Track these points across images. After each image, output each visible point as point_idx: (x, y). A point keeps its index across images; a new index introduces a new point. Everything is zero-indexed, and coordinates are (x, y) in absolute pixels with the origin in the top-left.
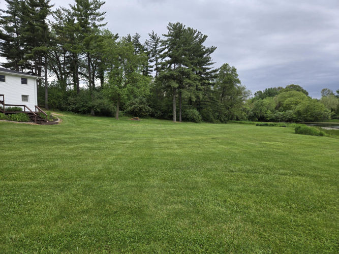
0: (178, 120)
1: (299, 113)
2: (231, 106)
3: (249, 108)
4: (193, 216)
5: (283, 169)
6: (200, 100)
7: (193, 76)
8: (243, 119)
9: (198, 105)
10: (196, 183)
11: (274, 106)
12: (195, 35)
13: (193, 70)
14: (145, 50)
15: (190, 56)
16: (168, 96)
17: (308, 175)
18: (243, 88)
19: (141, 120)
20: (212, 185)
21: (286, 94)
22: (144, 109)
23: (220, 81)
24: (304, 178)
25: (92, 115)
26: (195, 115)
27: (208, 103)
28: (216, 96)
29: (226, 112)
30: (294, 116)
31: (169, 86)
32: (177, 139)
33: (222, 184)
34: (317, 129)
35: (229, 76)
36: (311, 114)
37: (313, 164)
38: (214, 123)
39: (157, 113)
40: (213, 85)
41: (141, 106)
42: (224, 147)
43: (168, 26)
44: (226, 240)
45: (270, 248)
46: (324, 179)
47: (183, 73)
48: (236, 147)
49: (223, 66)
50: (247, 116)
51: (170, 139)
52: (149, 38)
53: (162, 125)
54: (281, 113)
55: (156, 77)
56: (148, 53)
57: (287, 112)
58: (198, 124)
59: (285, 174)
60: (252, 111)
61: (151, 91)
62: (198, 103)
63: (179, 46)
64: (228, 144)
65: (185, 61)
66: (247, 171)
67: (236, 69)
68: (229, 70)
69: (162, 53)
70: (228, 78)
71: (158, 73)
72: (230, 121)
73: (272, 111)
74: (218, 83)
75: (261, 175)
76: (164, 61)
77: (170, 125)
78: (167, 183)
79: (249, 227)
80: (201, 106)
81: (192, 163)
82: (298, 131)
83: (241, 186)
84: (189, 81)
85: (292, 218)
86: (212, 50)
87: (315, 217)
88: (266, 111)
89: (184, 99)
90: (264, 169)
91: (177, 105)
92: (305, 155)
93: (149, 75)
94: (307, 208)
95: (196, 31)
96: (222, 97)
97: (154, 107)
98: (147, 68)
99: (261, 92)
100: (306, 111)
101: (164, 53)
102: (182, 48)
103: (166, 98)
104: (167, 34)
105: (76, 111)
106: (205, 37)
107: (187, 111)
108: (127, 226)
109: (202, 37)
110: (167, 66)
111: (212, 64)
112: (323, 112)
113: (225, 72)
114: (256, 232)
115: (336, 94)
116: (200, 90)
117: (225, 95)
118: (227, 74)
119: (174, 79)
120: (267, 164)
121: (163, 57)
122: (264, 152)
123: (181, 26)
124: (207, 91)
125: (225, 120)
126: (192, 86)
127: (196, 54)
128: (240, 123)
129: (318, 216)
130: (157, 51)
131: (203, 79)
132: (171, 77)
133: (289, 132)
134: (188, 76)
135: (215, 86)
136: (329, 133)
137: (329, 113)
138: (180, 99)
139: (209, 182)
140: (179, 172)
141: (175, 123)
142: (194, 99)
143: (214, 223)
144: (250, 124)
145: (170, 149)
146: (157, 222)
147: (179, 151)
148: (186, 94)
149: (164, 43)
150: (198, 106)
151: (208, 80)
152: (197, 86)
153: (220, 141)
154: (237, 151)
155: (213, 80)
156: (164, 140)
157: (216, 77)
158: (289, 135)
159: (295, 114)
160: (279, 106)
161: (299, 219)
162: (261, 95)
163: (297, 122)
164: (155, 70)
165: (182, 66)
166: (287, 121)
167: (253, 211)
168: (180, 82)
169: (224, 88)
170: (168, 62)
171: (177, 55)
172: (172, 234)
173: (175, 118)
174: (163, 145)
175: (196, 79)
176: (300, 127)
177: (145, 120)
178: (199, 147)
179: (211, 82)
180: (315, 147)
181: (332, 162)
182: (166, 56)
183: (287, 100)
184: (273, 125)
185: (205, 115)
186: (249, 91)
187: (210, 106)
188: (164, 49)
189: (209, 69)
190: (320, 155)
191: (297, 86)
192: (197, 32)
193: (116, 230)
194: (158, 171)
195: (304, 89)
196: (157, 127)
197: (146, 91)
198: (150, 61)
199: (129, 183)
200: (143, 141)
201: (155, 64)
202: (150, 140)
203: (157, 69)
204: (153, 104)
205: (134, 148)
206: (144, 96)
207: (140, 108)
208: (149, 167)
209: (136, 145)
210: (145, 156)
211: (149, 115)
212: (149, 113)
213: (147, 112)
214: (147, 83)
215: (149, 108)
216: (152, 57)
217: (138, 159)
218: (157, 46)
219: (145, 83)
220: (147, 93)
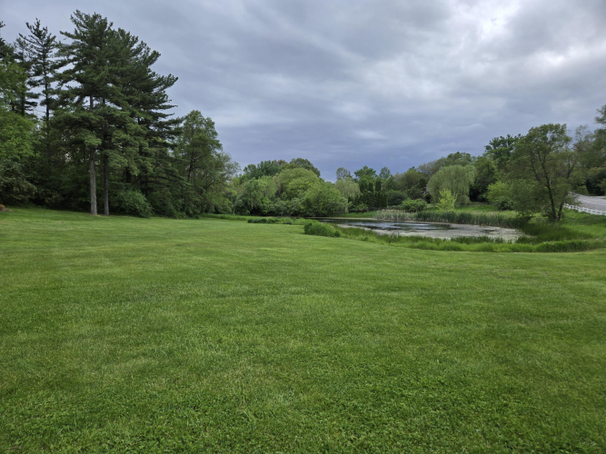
0: (101, 211)
1: (308, 203)
2: (205, 187)
3: (236, 193)
4: (172, 371)
5: (296, 285)
6: (148, 174)
7: (134, 126)
8: (226, 210)
9: (144, 184)
10: (165, 320)
11: (274, 190)
12: (135, 47)
13: (133, 115)
14: (17, 57)
15: (124, 85)
16: (76, 161)
17: (327, 291)
18: (227, 158)
19: (11, 210)
20: (193, 321)
21: (291, 173)
22: (18, 186)
23: (185, 141)
24: (322, 296)
26: (138, 202)
27: (162, 181)
28: (178, 168)
29: (197, 199)
30: (302, 207)
31: (81, 142)
32: (107, 248)
33: (210, 318)
34: (331, 227)
35: (201, 135)
36: (324, 204)
37: (331, 276)
38: (175, 218)
39: (50, 196)
40: (173, 147)
41: (9, 180)
42: (201, 259)
43: (75, 17)
44: (233, 392)
45: (292, 389)
46: (346, 294)
47: (111, 118)
48: (221, 258)
49: (190, 115)
50: (233, 206)
51: (93, 250)
52: (28, 33)
53: (65, 222)
54: (284, 203)
55: (46, 119)
56: (27, 66)
57: (293, 201)
58: (144, 221)
59: (298, 293)
60: (241, 198)
61: (36, 148)
62: (144, 179)
63: (101, 63)
64: (208, 253)
65: (114, 95)
66: (245, 294)
67: (213, 123)
68: (201, 123)
69: (61, 71)
70: (199, 137)
71: (50, 112)
72: (205, 214)
73: (272, 199)
74: (181, 145)
75: (265, 297)
76: (64, 88)
77: (84, 222)
78: (108, 328)
79: (261, 369)
80: (150, 185)
81: (150, 289)
82: (309, 231)
83: (240, 317)
84: (124, 136)
85: (314, 348)
86: (169, 82)
87: (340, 342)
88: (262, 199)
89: (113, 170)
90: (269, 289)
91: (99, 182)
92: (320, 265)
93: (29, 112)
94: (330, 333)
95: (136, 40)
96: (190, 170)
97: (41, 183)
98: (23, 98)
99: (254, 167)
100: (317, 201)
101: (67, 72)
102: (107, 68)
103: (73, 167)
104: (73, 33)
106: (156, 55)
107: (121, 194)
108: (47, 409)
109: (150, 54)
110: (72, 99)
111: (170, 107)
112: (338, 202)
113: (195, 126)
114: (272, 374)
115: (354, 177)
116: (147, 154)
117: (196, 168)
118: (199, 131)
119: (91, 128)
120: (273, 280)
121: (64, 78)
122: (266, 263)
123: (104, 23)
124: (161, 157)
125: (195, 213)
126: (131, 146)
127: (138, 85)
128: (222, 218)
129: (344, 340)
130: (47, 64)
131: (153, 133)
132: (82, 123)
133: (296, 232)
134: (122, 125)
135: (177, 149)
136: (347, 233)
137: (346, 204)
138: (105, 170)
139: (187, 316)
140: (129, 306)
141: (96, 219)
142: (136, 173)
143: (209, 373)
144: (238, 219)
145: (97, 267)
146: (108, 391)
147: (117, 270)
148: (118, 161)
149: (64, 50)
150: (144, 186)
151: (163, 137)
152: (141, 147)
153: (192, 249)
154: (224, 265)
155: (173, 138)
156: (77, 253)
157: (177, 132)
158: (297, 236)
159: (303, 204)
160: (282, 192)
161: (322, 347)
162: (255, 172)
163: (306, 217)
164: (42, 104)
165: (108, 104)
166: (292, 215)
167: (262, 348)
168: (106, 136)
169: (193, 154)
170: (75, 92)
171: (96, 79)
172: (142, 403)
173: (94, 207)
174: (79, 262)
175: (139, 134)
176: (311, 224)
177: (19, 210)
178: (156, 261)
179: (168, 141)
180: (331, 252)
181: (353, 272)
182: (70, 79)
183: (292, 183)
184: (273, 222)
185: (158, 203)
186: (237, 164)
187: (168, 186)
188: (64, 63)
189: (164, 116)
190: (338, 264)
191: (306, 161)
192: (139, 43)
193: (25, 419)
194: (84, 309)
195: (315, 167)
196: (54, 226)
197: (22, 147)
198: (30, 83)
199: (22, 336)
200: (27, 255)
201: (44, 92)
202: (44, 252)
203: (48, 102)
204: (39, 177)
205: (8, 270)
206: (18, 157)
207: (6, 184)
208: (59, 303)
209: (12, 263)
210: (44, 284)
211: (30, 199)
212: (29, 196)
213: (24, 193)
214: (25, 132)
215: (30, 184)
216: (34, 75)
217: (27, 290)
218: (49, 54)
219: (20, 130)
220: (24, 152)
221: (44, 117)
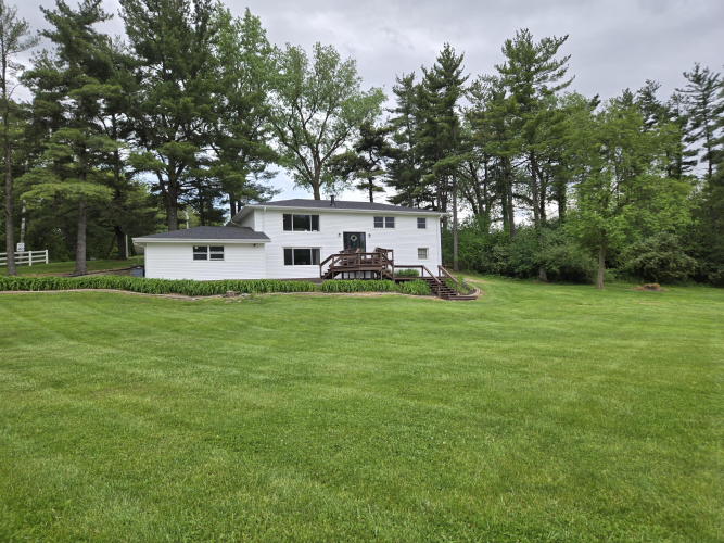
14: (672, 115)
19: (667, 289)
22: (675, 261)
25: (542, 280)
39: (715, 271)
41: (664, 255)
55: (709, 176)
56: (682, 122)
61: (695, 214)
71: (713, 167)
93: (688, 174)
97: (703, 256)
98: (679, 160)
105: (509, 273)
130: (709, 111)
164: (704, 159)
177: (677, 289)
196: (718, 309)
197: (678, 216)
198: (687, 140)
199: (651, 446)
200: (677, 344)
201: (705, 145)
202: (700, 342)
203: (711, 157)
204: (701, 248)
205: (652, 360)
206: (674, 228)
207: (661, 260)
208: (704, 413)
209: (658, 352)
210: (690, 384)
211: (690, 276)
212: (688, 272)
213: (683, 270)
214: (681, 197)
215: (689, 258)
216: (692, 129)
217: (670, 388)
218: (710, 98)
219: (675, 196)
220: (680, 220)
221: (706, 175)
